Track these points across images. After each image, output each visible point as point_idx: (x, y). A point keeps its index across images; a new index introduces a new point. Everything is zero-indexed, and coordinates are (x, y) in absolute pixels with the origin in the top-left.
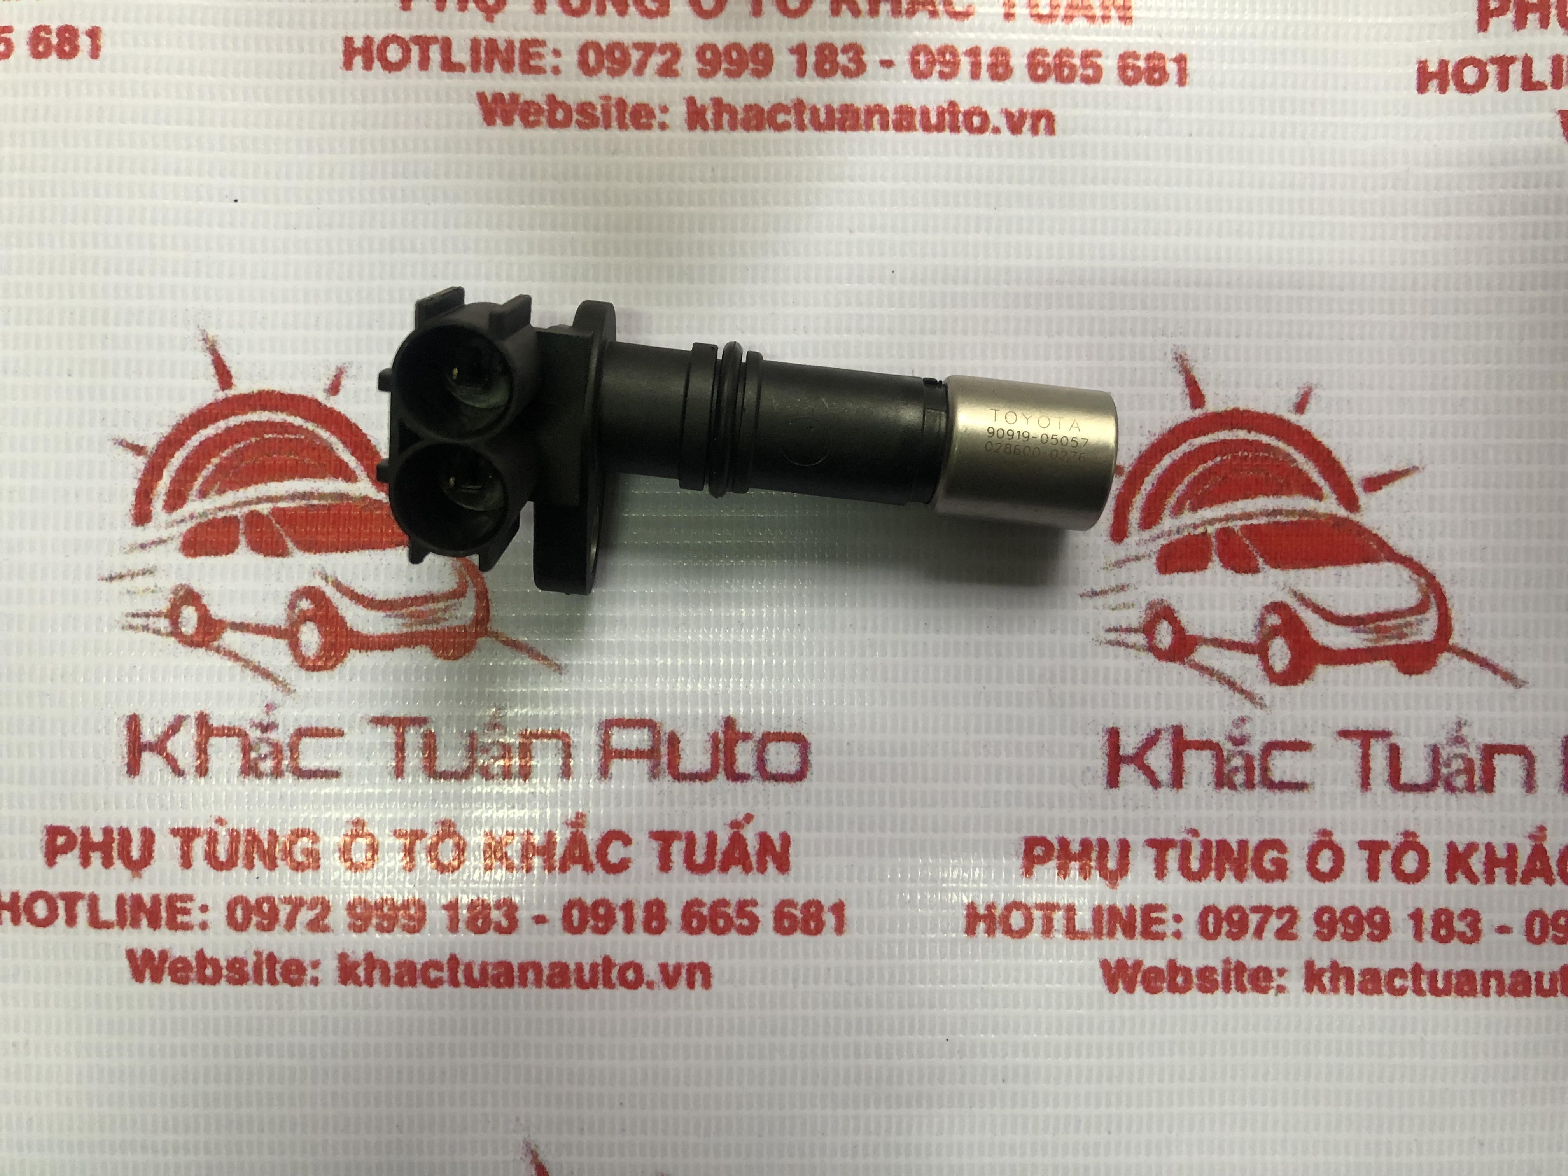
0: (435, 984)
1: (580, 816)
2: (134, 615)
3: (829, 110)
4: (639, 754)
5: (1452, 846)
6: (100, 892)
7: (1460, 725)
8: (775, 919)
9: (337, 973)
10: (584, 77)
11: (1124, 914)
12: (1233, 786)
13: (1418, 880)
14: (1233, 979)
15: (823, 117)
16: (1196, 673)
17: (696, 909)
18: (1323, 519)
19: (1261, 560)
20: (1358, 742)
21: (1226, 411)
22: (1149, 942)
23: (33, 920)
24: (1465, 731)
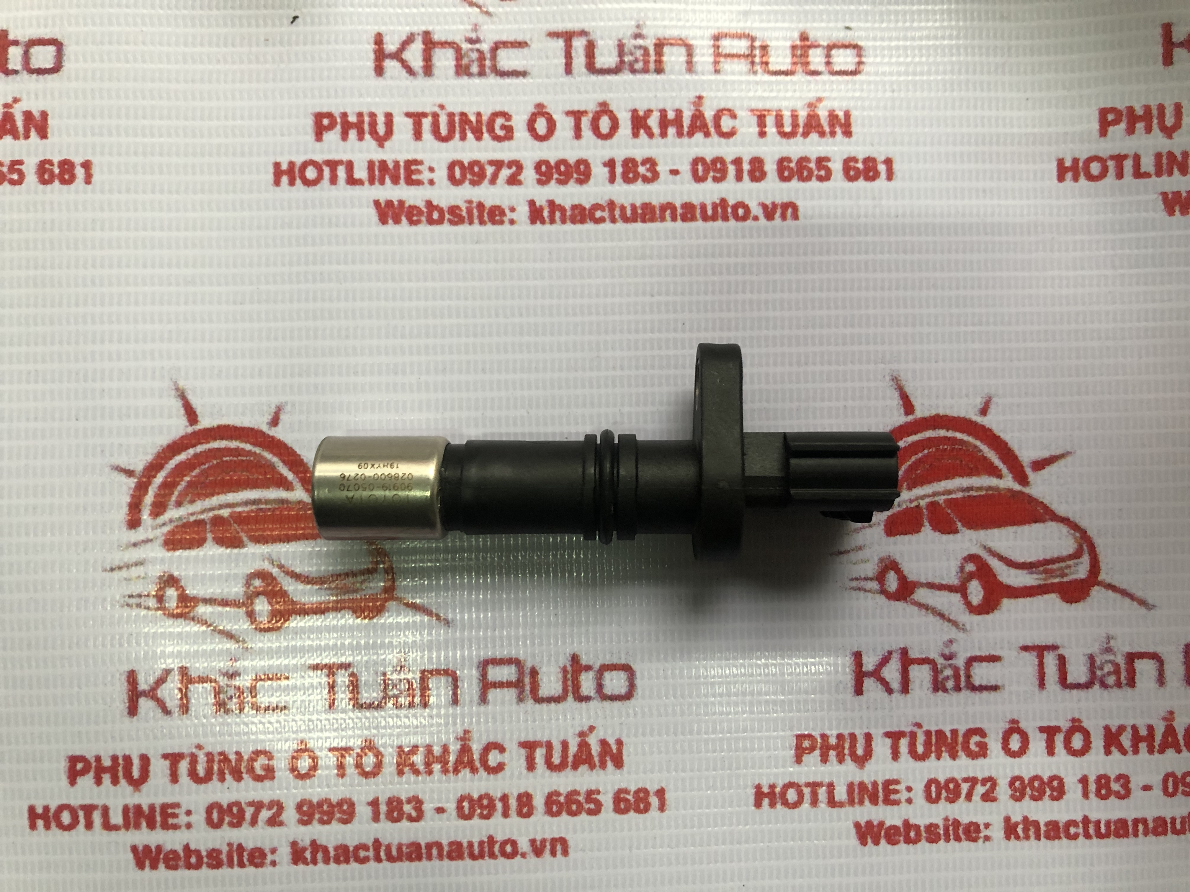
0: (364, 861)
1: (466, 732)
2: (130, 596)
3: (634, 207)
4: (509, 684)
5: (1107, 728)
6: (110, 803)
7: (1109, 638)
8: (614, 803)
9: (290, 857)
10: (452, 187)
11: (870, 787)
12: (945, 690)
13: (1083, 755)
14: (951, 832)
15: (629, 212)
16: (916, 608)
17: (555, 798)
18: (1003, 492)
19: (959, 524)
20: (1035, 654)
21: (930, 417)
22: (889, 807)
23: (61, 826)
24: (1112, 643)
